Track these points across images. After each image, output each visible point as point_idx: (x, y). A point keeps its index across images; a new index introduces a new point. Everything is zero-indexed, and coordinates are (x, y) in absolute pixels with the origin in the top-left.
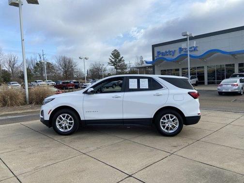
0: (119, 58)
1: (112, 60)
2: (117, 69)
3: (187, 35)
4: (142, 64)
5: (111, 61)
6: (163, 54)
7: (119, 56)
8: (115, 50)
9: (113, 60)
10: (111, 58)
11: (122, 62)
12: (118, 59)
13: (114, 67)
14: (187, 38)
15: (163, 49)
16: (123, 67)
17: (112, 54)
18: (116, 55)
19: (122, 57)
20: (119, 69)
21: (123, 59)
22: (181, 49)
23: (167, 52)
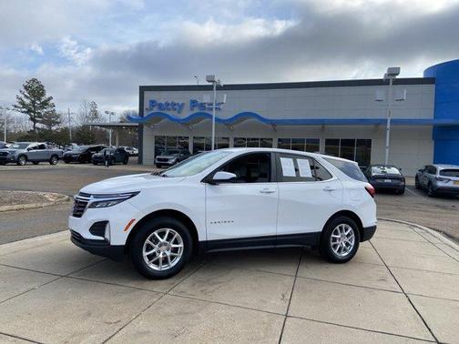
0: (43, 99)
1: (25, 100)
2: (35, 121)
3: (213, 81)
4: (93, 119)
5: (23, 103)
6: (160, 106)
7: (43, 94)
8: (34, 80)
9: (27, 101)
10: (21, 96)
11: (50, 109)
12: (39, 99)
13: (28, 116)
14: (212, 86)
15: (162, 98)
16: (51, 119)
17: (26, 88)
18: (35, 90)
19: (50, 98)
20: (42, 122)
21: (51, 102)
22: (194, 103)
23: (168, 105)
